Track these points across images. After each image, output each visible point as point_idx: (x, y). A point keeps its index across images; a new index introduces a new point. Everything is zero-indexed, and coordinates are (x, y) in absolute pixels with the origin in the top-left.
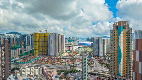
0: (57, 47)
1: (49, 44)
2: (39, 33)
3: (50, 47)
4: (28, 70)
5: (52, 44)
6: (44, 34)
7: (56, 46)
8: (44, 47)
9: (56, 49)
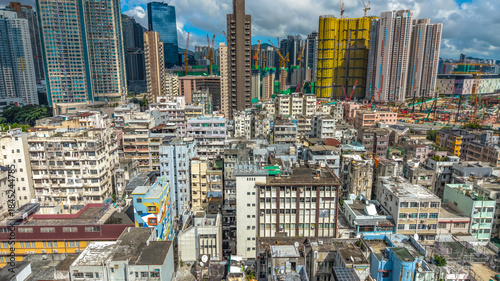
0: (405, 69)
1: (371, 58)
2: (338, 16)
3: (375, 68)
4: (298, 104)
5: (382, 55)
6: (357, 21)
7: (399, 65)
8: (351, 72)
9: (397, 78)
